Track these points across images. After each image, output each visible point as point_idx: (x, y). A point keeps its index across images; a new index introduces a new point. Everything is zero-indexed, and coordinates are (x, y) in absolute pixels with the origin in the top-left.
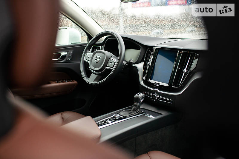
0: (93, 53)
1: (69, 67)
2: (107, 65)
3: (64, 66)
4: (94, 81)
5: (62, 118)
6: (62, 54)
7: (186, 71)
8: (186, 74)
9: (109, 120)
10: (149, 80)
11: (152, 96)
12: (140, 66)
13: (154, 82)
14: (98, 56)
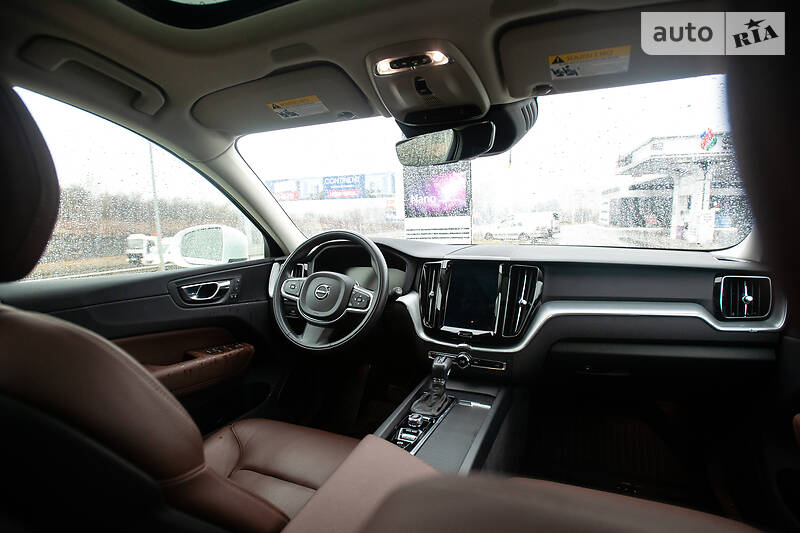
0: (305, 279)
1: (232, 314)
2: (350, 304)
3: (223, 314)
4: (318, 341)
5: (237, 440)
6: (220, 285)
7: (525, 302)
8: (525, 308)
9: (404, 432)
10: (444, 328)
11: (458, 360)
12: (411, 301)
13: (456, 330)
14: (322, 285)
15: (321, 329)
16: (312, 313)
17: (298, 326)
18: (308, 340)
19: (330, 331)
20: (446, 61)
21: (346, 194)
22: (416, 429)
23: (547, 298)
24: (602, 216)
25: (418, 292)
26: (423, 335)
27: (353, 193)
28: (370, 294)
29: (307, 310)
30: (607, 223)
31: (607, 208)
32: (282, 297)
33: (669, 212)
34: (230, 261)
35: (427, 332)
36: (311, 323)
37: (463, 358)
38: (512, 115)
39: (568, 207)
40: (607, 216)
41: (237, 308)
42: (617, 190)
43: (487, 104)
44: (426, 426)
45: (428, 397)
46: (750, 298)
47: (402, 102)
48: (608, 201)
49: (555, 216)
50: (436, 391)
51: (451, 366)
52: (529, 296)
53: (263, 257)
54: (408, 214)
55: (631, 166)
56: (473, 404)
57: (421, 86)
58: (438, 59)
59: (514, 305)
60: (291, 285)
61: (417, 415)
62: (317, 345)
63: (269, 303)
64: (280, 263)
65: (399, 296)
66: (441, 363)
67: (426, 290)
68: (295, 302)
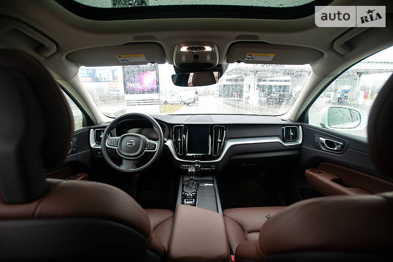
1: (75, 159)
2: (146, 148)
3: (70, 160)
4: (132, 167)
7: (220, 141)
8: (221, 143)
9: (186, 201)
10: (188, 154)
12: (169, 143)
13: (194, 155)
14: (130, 140)
15: (132, 161)
16: (127, 154)
18: (125, 167)
20: (211, 50)
22: (191, 199)
23: (227, 139)
25: (172, 139)
26: (178, 159)
27: (89, 79)
28: (156, 143)
29: (123, 153)
30: (218, 96)
31: (218, 89)
32: (107, 148)
33: (241, 91)
35: (179, 157)
36: (125, 159)
37: (197, 166)
40: (218, 93)
41: (77, 155)
42: (222, 81)
43: (217, 65)
46: (292, 134)
47: (184, 59)
48: (218, 86)
49: (196, 93)
52: (221, 138)
54: (127, 92)
56: (206, 185)
57: (196, 57)
58: (208, 49)
59: (216, 142)
60: (111, 141)
61: (190, 193)
62: (132, 170)
63: (91, 150)
64: (94, 129)
65: (165, 142)
66: (192, 169)
67: (176, 138)
68: (115, 149)
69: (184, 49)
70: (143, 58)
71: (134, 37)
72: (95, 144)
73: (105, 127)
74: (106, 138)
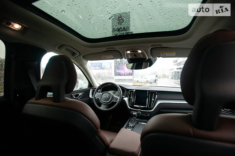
0: (102, 93)
2: (113, 100)
6: (80, 94)
7: (153, 100)
8: (154, 101)
9: (128, 128)
10: (135, 106)
11: (138, 113)
12: (126, 99)
13: (138, 106)
14: (106, 95)
15: (106, 105)
16: (104, 101)
17: (100, 105)
18: (103, 108)
19: (108, 106)
20: (141, 52)
21: (96, 68)
22: (131, 128)
23: (158, 99)
24: (169, 76)
25: (128, 97)
26: (129, 108)
27: (99, 68)
28: (118, 97)
29: (102, 101)
30: (171, 78)
31: (171, 74)
32: (96, 98)
34: (81, 88)
35: (130, 106)
36: (103, 104)
37: (139, 113)
38: (152, 60)
39: (160, 74)
40: (171, 76)
42: (173, 69)
43: (147, 59)
44: (133, 127)
45: (132, 122)
47: (130, 57)
48: (171, 72)
49: (157, 76)
50: (134, 120)
51: (137, 114)
52: (154, 98)
53: (87, 88)
54: (115, 75)
55: (177, 63)
56: (142, 123)
57: (135, 55)
58: (140, 51)
59: (151, 100)
60: (98, 95)
61: (131, 125)
62: (105, 109)
63: (89, 99)
64: (92, 89)
65: (124, 98)
66: (135, 113)
67: (130, 97)
68: (99, 99)
69: (129, 52)
70: (112, 57)
71: (107, 48)
72: (92, 96)
73: (96, 89)
74: (96, 93)
